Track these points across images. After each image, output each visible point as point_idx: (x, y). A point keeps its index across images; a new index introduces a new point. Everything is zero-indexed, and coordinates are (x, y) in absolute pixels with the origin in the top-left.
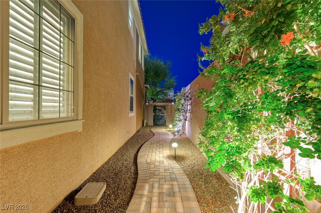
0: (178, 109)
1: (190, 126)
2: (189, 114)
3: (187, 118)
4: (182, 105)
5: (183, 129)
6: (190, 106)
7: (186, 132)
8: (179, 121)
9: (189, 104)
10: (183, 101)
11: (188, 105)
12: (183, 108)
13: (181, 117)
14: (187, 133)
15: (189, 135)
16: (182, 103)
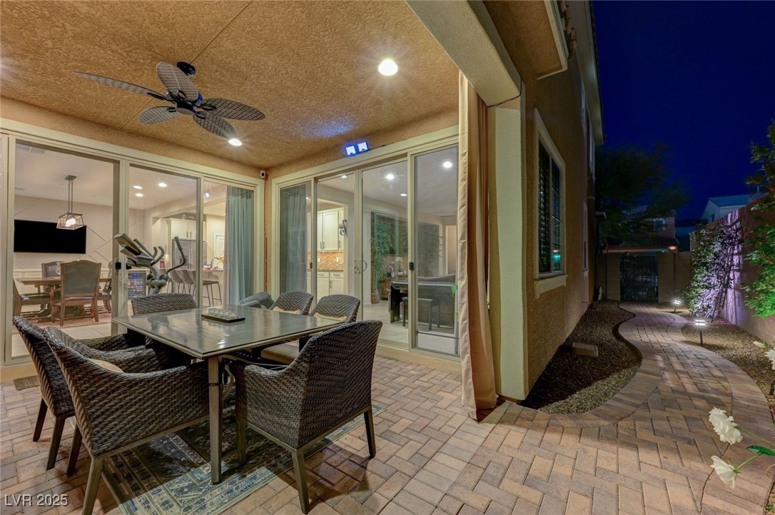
0: (705, 264)
1: (739, 301)
2: (737, 275)
3: (732, 281)
4: (715, 254)
5: (720, 306)
6: (741, 256)
7: (727, 314)
8: (707, 287)
9: (735, 252)
10: (717, 247)
11: (733, 255)
12: (717, 261)
13: (714, 280)
14: (732, 317)
15: (738, 319)
16: (717, 250)
